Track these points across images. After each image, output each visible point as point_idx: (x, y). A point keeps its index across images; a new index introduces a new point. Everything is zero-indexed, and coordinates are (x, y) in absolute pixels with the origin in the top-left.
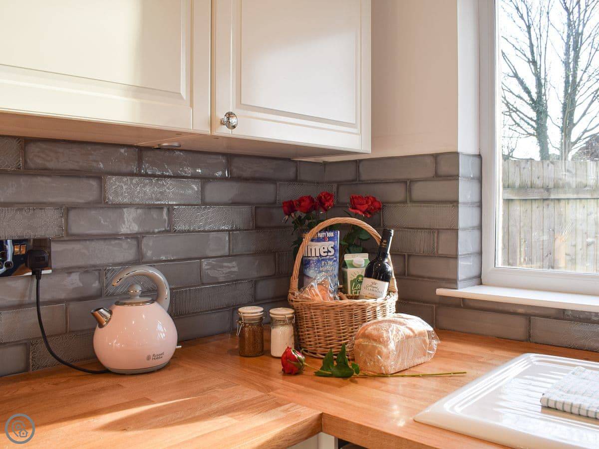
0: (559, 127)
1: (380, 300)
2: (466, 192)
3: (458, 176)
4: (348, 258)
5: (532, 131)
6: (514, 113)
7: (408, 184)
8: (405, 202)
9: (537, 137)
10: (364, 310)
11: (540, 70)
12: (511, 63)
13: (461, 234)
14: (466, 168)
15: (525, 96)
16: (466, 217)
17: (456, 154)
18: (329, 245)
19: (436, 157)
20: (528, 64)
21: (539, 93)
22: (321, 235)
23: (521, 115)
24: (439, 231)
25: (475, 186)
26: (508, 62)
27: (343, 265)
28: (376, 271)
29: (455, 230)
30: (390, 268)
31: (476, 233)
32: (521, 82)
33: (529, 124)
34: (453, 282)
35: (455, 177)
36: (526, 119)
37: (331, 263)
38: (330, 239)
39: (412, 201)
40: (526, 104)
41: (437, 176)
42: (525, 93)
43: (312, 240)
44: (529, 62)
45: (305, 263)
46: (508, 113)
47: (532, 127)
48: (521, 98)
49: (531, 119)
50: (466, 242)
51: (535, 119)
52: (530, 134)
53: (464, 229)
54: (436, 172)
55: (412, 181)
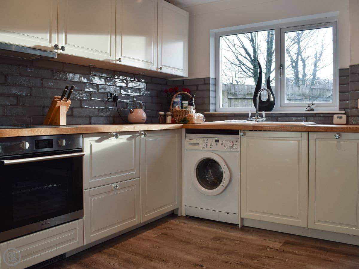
0: (264, 73)
1: (192, 110)
2: (212, 88)
3: (210, 84)
4: (183, 102)
5: (251, 75)
6: (243, 66)
7: (197, 86)
8: (196, 91)
9: (254, 78)
10: (188, 112)
11: (255, 45)
12: (241, 41)
13: (210, 98)
14: (212, 82)
15: (248, 57)
16: (212, 94)
17: (209, 78)
18: (179, 98)
19: (204, 79)
20: (249, 41)
21: (255, 56)
22: (177, 96)
23: (246, 67)
24: (205, 97)
25: (214, 87)
26: (239, 40)
27: (182, 104)
28: (190, 104)
29: (209, 97)
30: (194, 104)
31: (215, 99)
32: (246, 50)
33: (250, 71)
34: (209, 110)
35: (209, 84)
36: (248, 68)
37: (180, 103)
38: (180, 97)
39: (198, 90)
40: (248, 61)
41: (205, 84)
42: (248, 56)
43: (175, 97)
44: (250, 40)
45: (174, 103)
46: (239, 66)
47: (252, 73)
48: (246, 58)
49: (251, 69)
50: (212, 101)
51: (253, 68)
52: (250, 76)
53: (211, 97)
54: (204, 82)
55: (198, 85)
